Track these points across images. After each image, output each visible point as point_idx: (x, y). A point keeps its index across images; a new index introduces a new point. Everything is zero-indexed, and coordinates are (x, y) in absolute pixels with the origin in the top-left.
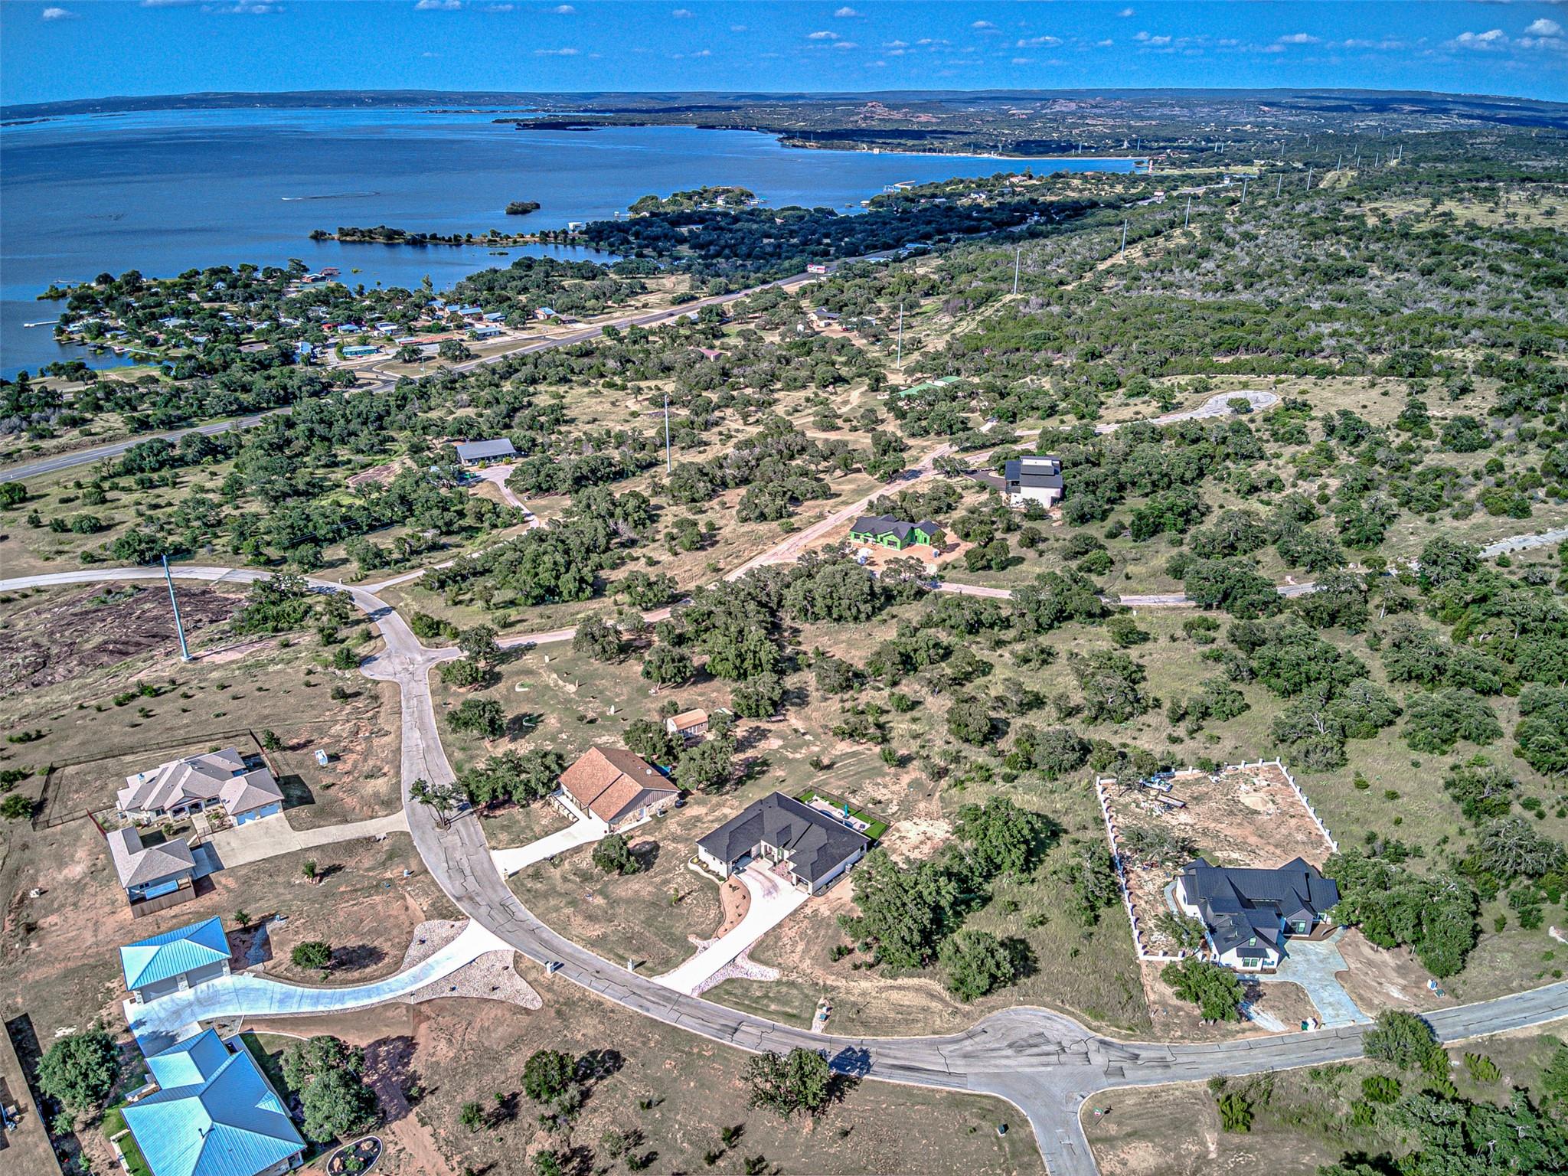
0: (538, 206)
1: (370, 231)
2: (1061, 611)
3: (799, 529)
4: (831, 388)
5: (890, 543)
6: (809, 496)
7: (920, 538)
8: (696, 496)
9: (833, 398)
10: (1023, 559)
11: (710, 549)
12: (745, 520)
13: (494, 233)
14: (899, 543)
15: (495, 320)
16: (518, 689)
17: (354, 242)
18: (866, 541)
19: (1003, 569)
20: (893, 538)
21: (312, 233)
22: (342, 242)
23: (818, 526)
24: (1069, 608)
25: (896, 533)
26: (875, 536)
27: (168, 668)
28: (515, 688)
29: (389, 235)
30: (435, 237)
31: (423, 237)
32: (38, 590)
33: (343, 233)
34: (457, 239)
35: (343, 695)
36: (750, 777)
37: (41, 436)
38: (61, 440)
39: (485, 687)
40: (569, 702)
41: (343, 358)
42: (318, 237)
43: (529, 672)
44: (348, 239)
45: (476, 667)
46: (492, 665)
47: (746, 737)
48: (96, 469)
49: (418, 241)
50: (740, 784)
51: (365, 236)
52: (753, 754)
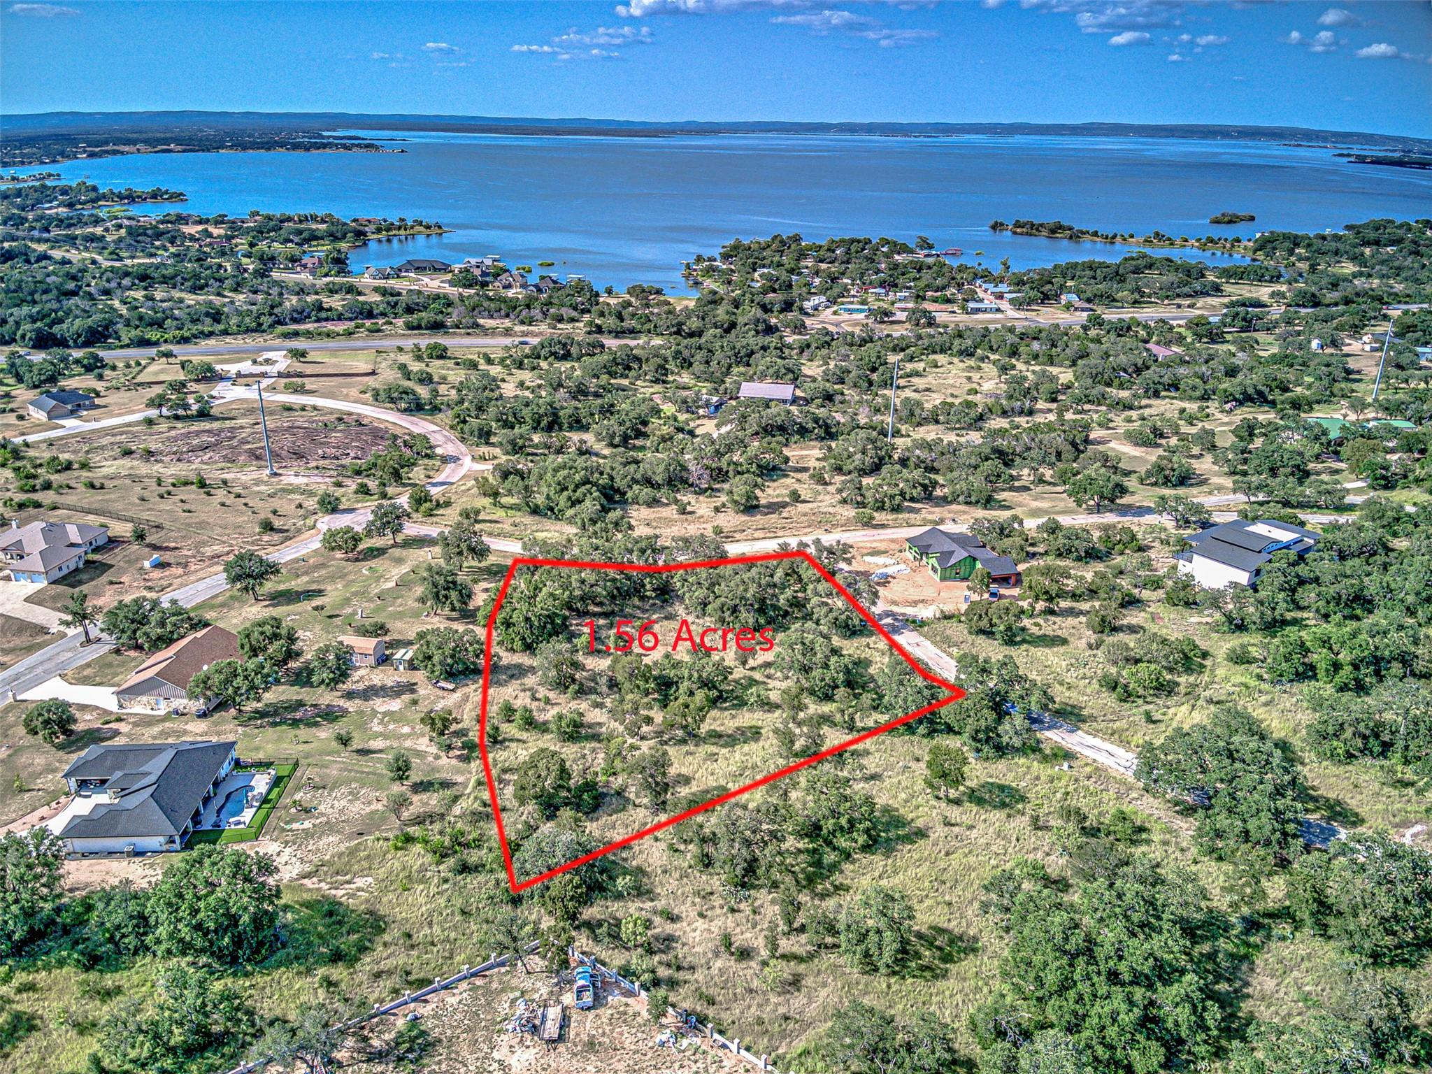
0: (1252, 219)
1: (1041, 225)
3: (883, 526)
5: (934, 569)
8: (846, 468)
11: (758, 517)
12: (844, 501)
13: (1157, 234)
14: (940, 572)
16: (364, 571)
17: (1021, 234)
18: (916, 558)
19: (1008, 642)
21: (992, 223)
22: (1015, 233)
23: (909, 529)
25: (945, 557)
27: (255, 475)
28: (365, 568)
29: (1055, 229)
30: (1095, 234)
31: (1083, 233)
32: (315, 408)
33: (1018, 224)
34: (1115, 237)
35: (268, 527)
36: (295, 723)
37: (522, 323)
38: (531, 328)
39: (357, 560)
40: (362, 594)
41: (835, 313)
42: (995, 227)
43: (400, 561)
44: (1019, 230)
45: (356, 539)
46: (395, 545)
47: (383, 688)
48: (507, 348)
49: (1075, 236)
50: (275, 724)
51: (1032, 229)
52: (351, 706)
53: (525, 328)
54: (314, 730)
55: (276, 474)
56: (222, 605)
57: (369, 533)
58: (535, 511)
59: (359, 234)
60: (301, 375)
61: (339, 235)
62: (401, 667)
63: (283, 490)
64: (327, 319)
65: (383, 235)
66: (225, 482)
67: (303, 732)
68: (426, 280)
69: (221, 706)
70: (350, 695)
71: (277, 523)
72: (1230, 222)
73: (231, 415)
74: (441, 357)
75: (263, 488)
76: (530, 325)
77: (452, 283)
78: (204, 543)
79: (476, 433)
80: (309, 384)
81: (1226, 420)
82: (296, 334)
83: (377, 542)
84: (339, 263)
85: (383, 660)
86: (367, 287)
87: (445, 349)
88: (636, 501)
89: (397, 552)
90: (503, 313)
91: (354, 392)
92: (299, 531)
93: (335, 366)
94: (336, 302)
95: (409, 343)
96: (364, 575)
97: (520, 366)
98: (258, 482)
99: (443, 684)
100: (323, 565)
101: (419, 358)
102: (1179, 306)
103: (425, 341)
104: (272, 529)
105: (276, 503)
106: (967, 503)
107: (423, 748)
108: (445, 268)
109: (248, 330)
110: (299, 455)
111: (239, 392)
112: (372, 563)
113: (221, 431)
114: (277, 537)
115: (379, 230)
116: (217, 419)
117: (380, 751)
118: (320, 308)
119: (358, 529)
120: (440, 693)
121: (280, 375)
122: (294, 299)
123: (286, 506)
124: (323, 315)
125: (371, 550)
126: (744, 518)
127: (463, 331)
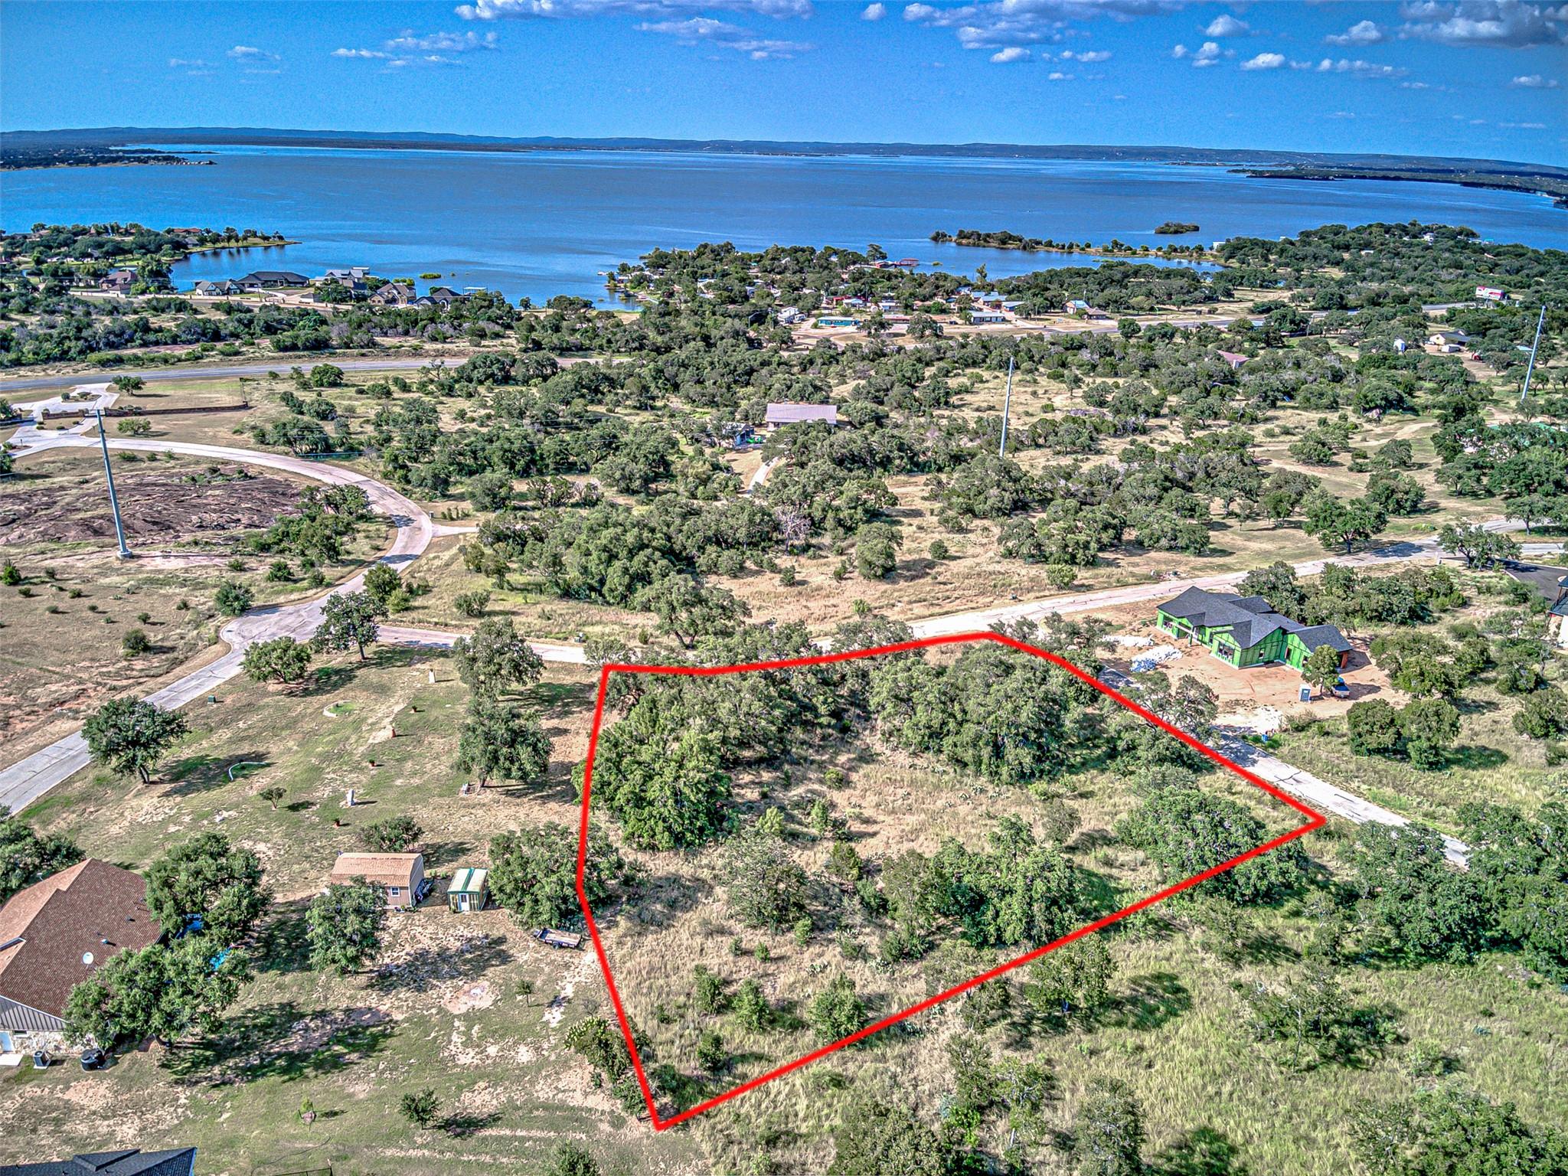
0: (1196, 229)
1: (988, 235)
2: (1477, 923)
3: (1089, 588)
4: (1374, 414)
5: (1224, 651)
6: (1164, 542)
7: (1296, 656)
8: (979, 508)
9: (1367, 426)
10: (1504, 758)
11: (902, 584)
12: (1010, 554)
13: (1116, 244)
14: (1237, 655)
15: (1012, 309)
16: (326, 713)
17: (968, 245)
18: (1181, 635)
19: (1433, 766)
20: (1230, 641)
21: (933, 234)
22: (960, 245)
23: (1129, 590)
24: (1509, 921)
25: (1241, 631)
26: (1200, 628)
27: (96, 560)
28: (327, 707)
29: (1005, 240)
30: (1050, 244)
31: (1038, 243)
32: (171, 456)
33: (962, 235)
34: (1071, 247)
35: (140, 645)
36: (294, 1065)
37: (434, 339)
38: (447, 346)
39: (306, 693)
40: (338, 756)
41: (815, 326)
42: (938, 238)
43: (382, 690)
44: (964, 241)
45: (302, 657)
46: (365, 663)
47: (443, 955)
48: (426, 371)
49: (1029, 247)
50: (253, 1073)
51: (981, 240)
52: (396, 1005)
53: (439, 346)
54: (337, 1079)
55: (132, 556)
56: (85, 798)
57: (320, 644)
58: (567, 593)
59: (178, 245)
60: (139, 412)
61: (152, 247)
62: (465, 906)
63: (151, 581)
64: (157, 343)
65: (208, 247)
66: (51, 573)
67: (316, 1087)
68: (280, 295)
69: (126, 1041)
70: (385, 980)
71: (154, 637)
72: (1176, 232)
73: (43, 471)
74: (334, 384)
75: (114, 579)
76: (445, 342)
77: (318, 298)
78: (32, 681)
79: (430, 482)
80: (157, 424)
81: (1379, 430)
82: (119, 361)
83: (337, 660)
84: (159, 276)
85: (427, 893)
86: (205, 304)
87: (340, 374)
88: (713, 569)
89: (372, 674)
90: (400, 329)
91: (224, 432)
92: (192, 648)
93: (186, 399)
94: (167, 322)
95: (286, 368)
96: (329, 721)
97: (450, 392)
98: (105, 570)
99: (554, 936)
100: (250, 707)
101: (305, 386)
102: (1200, 313)
103: (308, 366)
104: (147, 648)
105: (143, 603)
106: (1170, 549)
107: (577, 1100)
108: (301, 282)
109: (49, 359)
110: (162, 525)
111: (51, 438)
112: (337, 697)
113: (31, 494)
114: (156, 661)
115: (202, 241)
116: (22, 477)
117: (494, 1119)
118: (146, 328)
119: (303, 639)
120: (556, 955)
121: (109, 413)
122: (107, 320)
123: (163, 608)
124: (151, 337)
125: (327, 673)
126: (884, 586)
127: (356, 351)
